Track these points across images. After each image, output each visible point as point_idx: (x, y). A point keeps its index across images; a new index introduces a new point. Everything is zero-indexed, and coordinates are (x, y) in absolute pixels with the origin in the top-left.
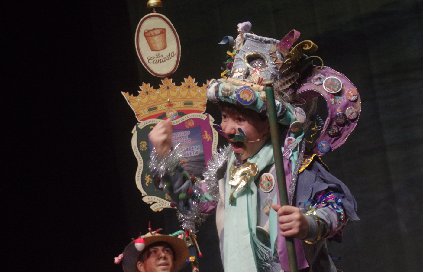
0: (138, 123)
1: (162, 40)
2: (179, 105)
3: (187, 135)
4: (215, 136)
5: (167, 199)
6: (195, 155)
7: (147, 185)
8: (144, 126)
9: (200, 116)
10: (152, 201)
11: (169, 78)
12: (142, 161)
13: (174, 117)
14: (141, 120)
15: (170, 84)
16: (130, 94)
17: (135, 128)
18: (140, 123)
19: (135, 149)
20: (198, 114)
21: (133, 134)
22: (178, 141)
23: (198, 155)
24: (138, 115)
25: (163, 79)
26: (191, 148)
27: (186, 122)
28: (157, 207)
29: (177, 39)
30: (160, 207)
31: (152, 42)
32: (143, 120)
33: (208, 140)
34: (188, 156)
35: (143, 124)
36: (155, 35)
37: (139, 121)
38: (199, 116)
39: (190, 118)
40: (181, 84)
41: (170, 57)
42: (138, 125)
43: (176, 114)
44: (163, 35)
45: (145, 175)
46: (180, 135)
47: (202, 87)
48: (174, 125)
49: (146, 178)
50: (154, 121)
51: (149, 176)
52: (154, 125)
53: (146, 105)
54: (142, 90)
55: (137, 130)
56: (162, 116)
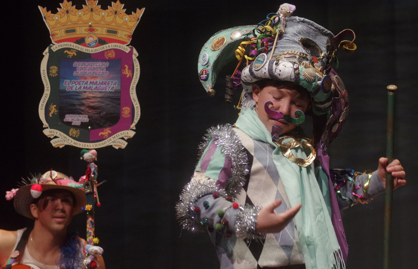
0: (51, 45)
2: (101, 32)
3: (104, 67)
4: (137, 72)
5: (71, 135)
6: (111, 91)
7: (51, 115)
8: (58, 48)
9: (123, 48)
10: (53, 135)
12: (49, 89)
13: (94, 44)
14: (56, 42)
15: (94, 6)
16: (48, 11)
17: (47, 50)
18: (54, 44)
19: (44, 73)
20: (121, 45)
21: (44, 56)
22: (94, 72)
23: (113, 91)
24: (53, 35)
26: (107, 82)
27: (106, 52)
28: (58, 143)
30: (62, 143)
32: (58, 42)
33: (128, 76)
34: (102, 91)
35: (58, 47)
37: (53, 42)
38: (121, 47)
39: (111, 48)
40: (107, 9)
42: (51, 46)
43: (96, 41)
45: (51, 104)
46: (96, 65)
47: (130, 15)
48: (92, 53)
49: (51, 108)
50: (70, 45)
51: (55, 106)
52: (69, 49)
53: (64, 25)
54: (62, 7)
55: (49, 52)
56: (81, 41)
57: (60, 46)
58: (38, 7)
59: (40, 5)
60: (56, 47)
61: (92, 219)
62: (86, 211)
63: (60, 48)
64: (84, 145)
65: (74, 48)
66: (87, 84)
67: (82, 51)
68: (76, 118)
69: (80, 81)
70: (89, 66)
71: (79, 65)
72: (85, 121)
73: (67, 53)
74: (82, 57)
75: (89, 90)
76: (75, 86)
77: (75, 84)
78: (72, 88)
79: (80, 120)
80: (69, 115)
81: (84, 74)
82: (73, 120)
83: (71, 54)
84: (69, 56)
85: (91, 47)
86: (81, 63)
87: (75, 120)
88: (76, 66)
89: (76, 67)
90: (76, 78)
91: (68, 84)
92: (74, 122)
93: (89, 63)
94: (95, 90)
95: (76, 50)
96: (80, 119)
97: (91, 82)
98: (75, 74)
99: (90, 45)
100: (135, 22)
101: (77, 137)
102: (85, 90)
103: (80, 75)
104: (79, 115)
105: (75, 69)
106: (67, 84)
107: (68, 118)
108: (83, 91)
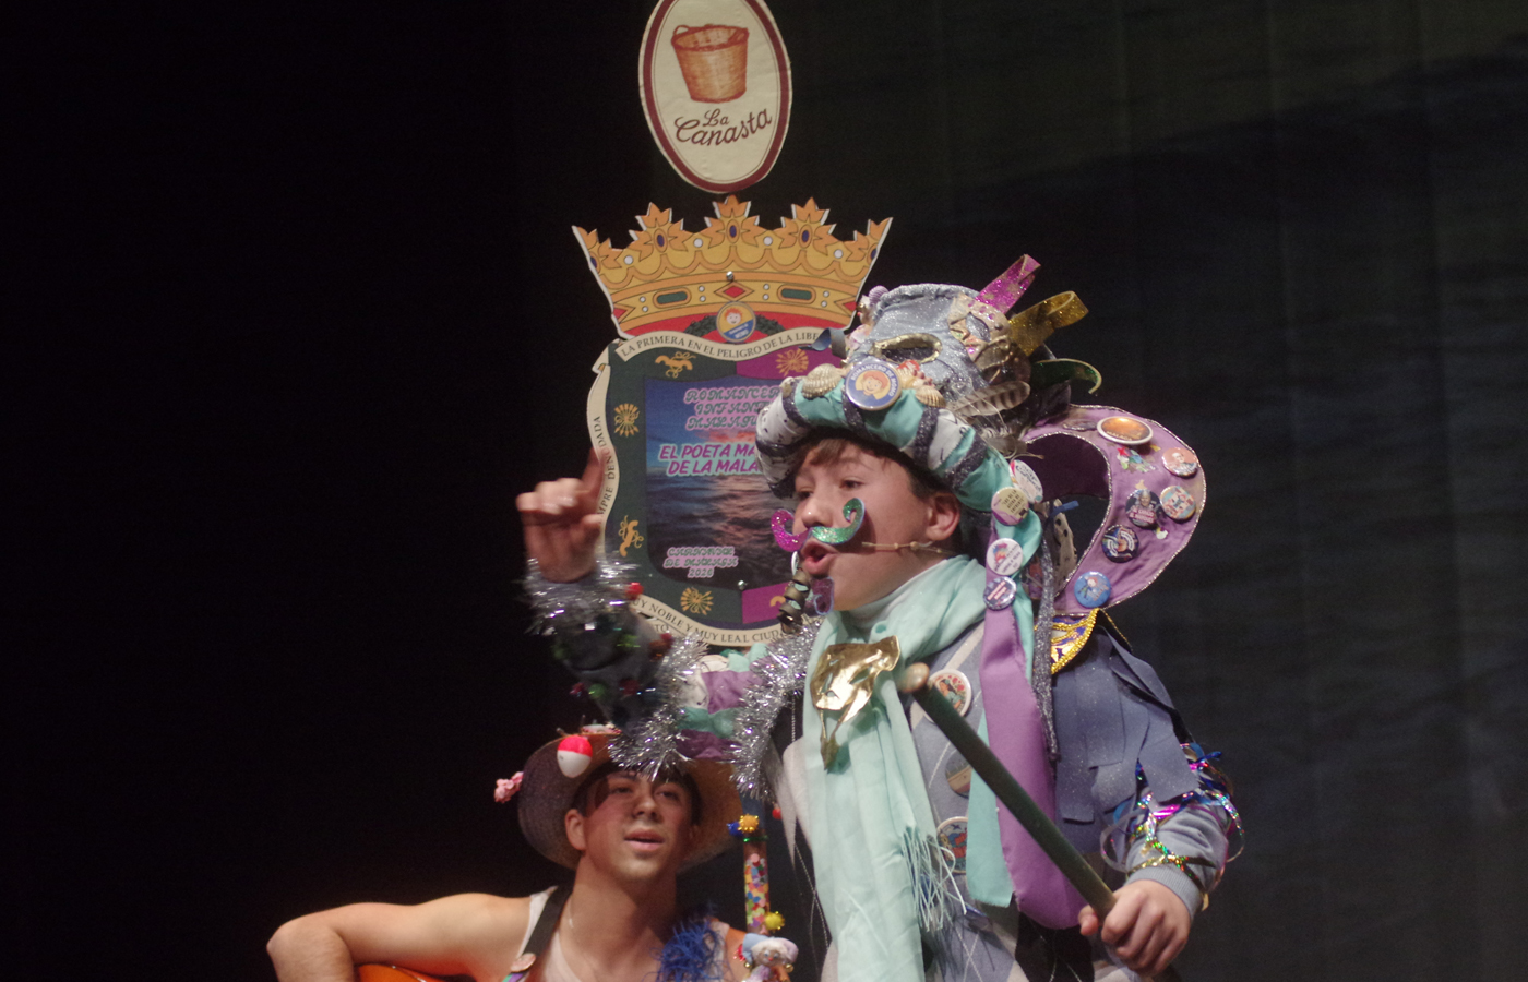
0: (616, 341)
1: (731, 66)
2: (765, 296)
5: (685, 609)
7: (622, 554)
8: (638, 351)
11: (741, 199)
12: (617, 472)
13: (743, 333)
14: (629, 332)
15: (740, 220)
16: (601, 240)
17: (604, 357)
18: (624, 340)
19: (597, 428)
21: (594, 376)
22: (748, 417)
24: (620, 312)
25: (721, 199)
27: (780, 356)
29: (782, 69)
31: (696, 69)
32: (636, 331)
35: (635, 346)
36: (710, 48)
37: (621, 333)
39: (794, 342)
40: (779, 225)
41: (751, 126)
42: (617, 346)
43: (750, 323)
44: (737, 48)
45: (623, 519)
46: (754, 397)
47: (847, 243)
48: (740, 359)
49: (624, 529)
50: (674, 340)
51: (635, 523)
52: (670, 352)
53: (651, 282)
54: (644, 228)
55: (610, 364)
56: (703, 326)
57: (642, 345)
58: (571, 231)
59: (577, 225)
60: (629, 347)
61: (761, 857)
62: (740, 835)
63: (644, 348)
64: (726, 638)
65: (685, 347)
66: (728, 454)
67: (708, 355)
68: (701, 557)
69: (707, 446)
70: (731, 401)
71: (702, 399)
72: (726, 566)
73: (663, 363)
74: (710, 373)
75: (734, 471)
76: (693, 461)
77: (694, 456)
78: (683, 467)
79: (712, 562)
80: (680, 549)
81: (718, 425)
82: (691, 562)
83: (676, 365)
84: (671, 373)
85: (736, 344)
86: (707, 392)
87: (696, 562)
88: (692, 400)
89: (693, 404)
90: (696, 435)
91: (672, 457)
92: (695, 568)
93: (731, 390)
94: (753, 471)
95: (692, 353)
96: (710, 560)
97: (739, 447)
98: (690, 424)
99: (733, 336)
100: (864, 262)
101: (704, 612)
102: (721, 471)
103: (706, 426)
104: (707, 549)
105: (690, 410)
106: (668, 455)
107: (677, 557)
108: (717, 474)
